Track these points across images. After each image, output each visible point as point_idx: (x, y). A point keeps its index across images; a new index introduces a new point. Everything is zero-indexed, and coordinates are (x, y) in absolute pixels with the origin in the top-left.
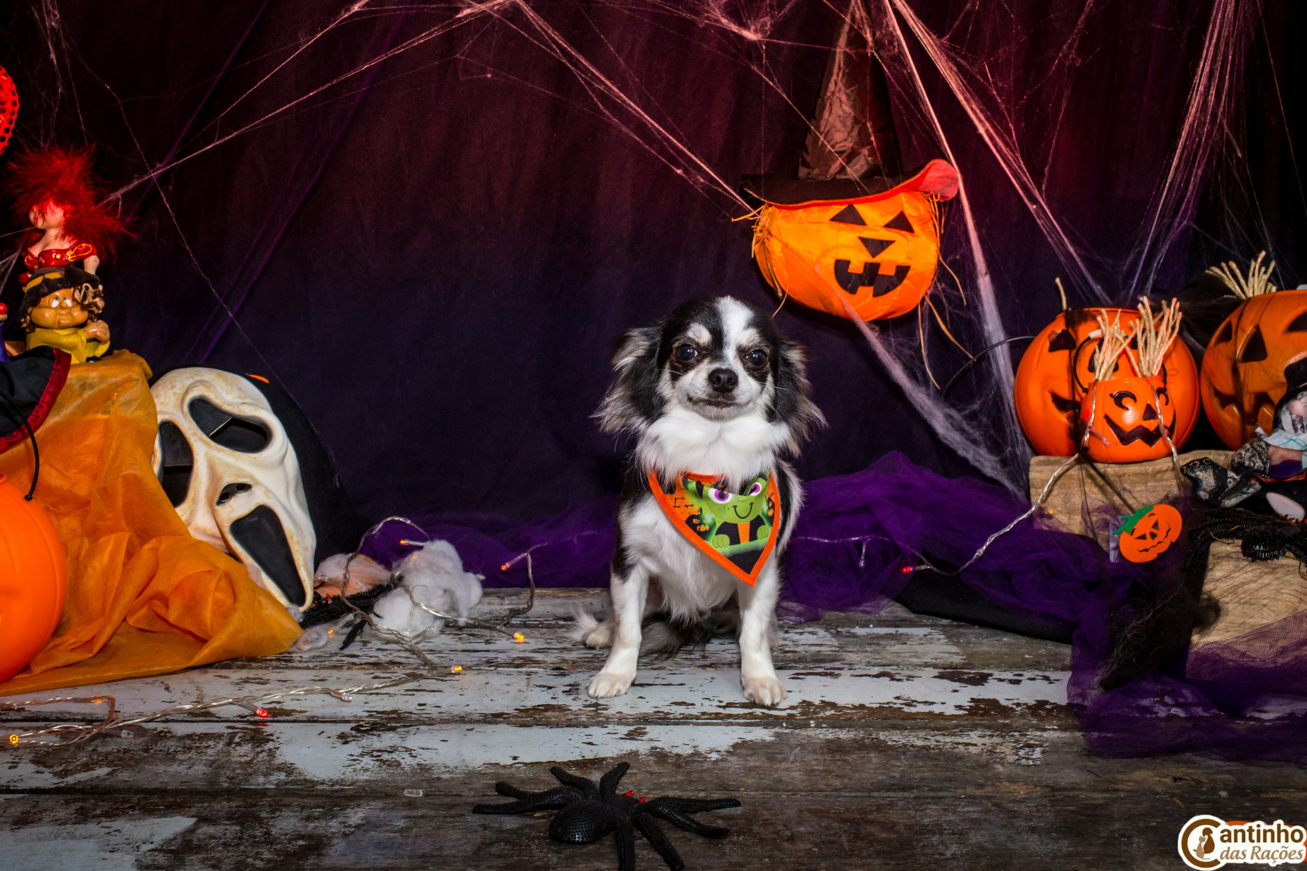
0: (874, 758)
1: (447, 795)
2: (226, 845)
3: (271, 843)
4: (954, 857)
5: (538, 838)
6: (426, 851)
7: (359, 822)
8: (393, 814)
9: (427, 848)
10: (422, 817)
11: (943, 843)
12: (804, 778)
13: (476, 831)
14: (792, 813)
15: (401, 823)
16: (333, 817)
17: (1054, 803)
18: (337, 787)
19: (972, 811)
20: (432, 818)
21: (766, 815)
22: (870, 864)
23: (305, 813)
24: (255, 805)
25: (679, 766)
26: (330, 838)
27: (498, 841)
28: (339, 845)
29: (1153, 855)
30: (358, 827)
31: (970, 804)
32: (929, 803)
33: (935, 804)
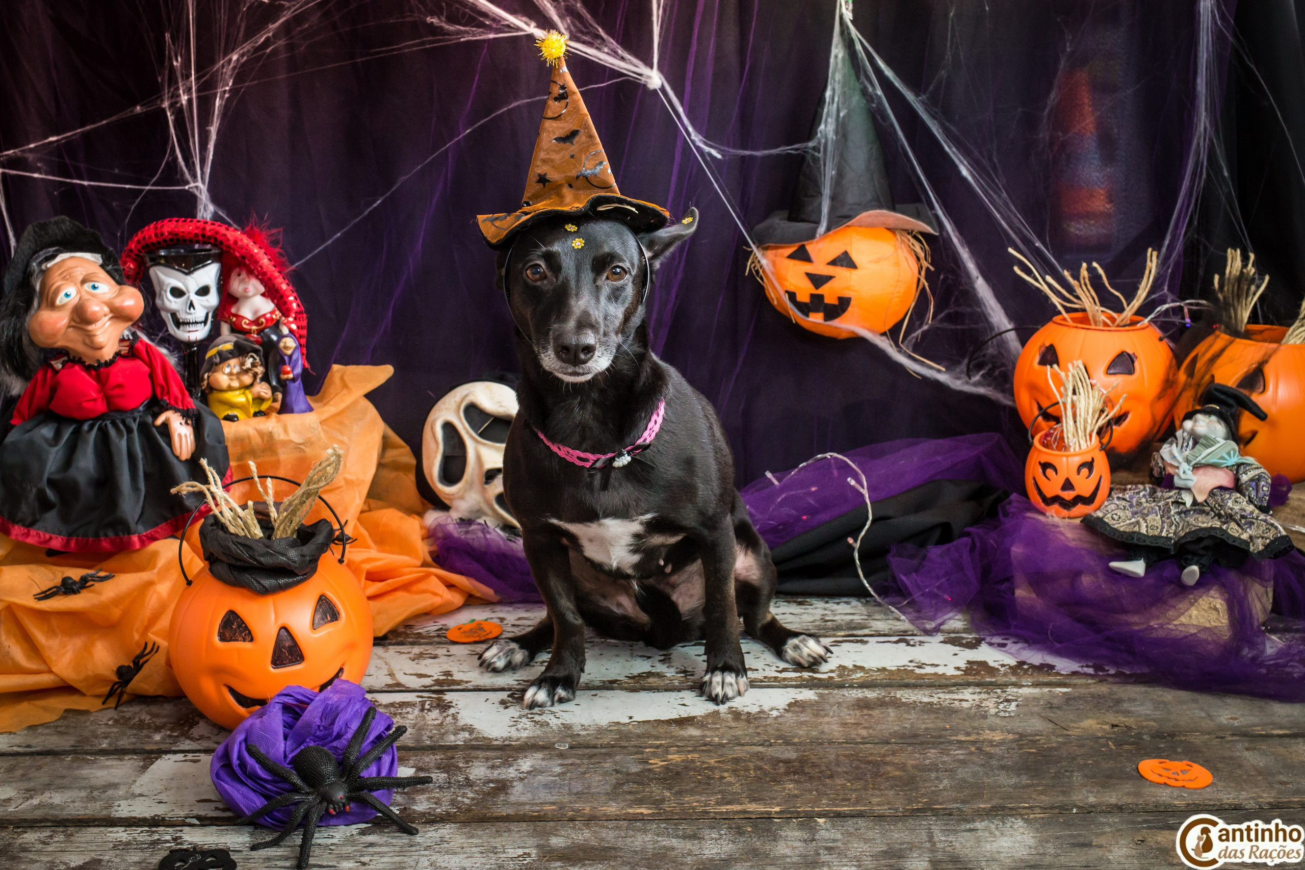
0: (892, 712)
1: (587, 747)
2: (440, 787)
3: (471, 786)
4: (945, 789)
5: (655, 779)
6: (580, 789)
7: (529, 769)
8: (551, 763)
9: (578, 787)
10: (572, 764)
11: (937, 778)
12: (841, 729)
13: (611, 774)
14: (832, 757)
15: (558, 770)
16: (510, 766)
17: (1021, 747)
18: (507, 743)
19: (960, 753)
20: (579, 765)
21: (814, 759)
22: (886, 795)
23: (490, 763)
24: (453, 758)
25: (748, 721)
26: (511, 782)
27: (628, 782)
28: (518, 788)
29: (1086, 786)
30: (529, 773)
31: (960, 748)
32: (930, 748)
33: (934, 748)
